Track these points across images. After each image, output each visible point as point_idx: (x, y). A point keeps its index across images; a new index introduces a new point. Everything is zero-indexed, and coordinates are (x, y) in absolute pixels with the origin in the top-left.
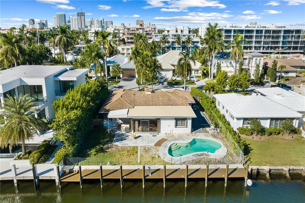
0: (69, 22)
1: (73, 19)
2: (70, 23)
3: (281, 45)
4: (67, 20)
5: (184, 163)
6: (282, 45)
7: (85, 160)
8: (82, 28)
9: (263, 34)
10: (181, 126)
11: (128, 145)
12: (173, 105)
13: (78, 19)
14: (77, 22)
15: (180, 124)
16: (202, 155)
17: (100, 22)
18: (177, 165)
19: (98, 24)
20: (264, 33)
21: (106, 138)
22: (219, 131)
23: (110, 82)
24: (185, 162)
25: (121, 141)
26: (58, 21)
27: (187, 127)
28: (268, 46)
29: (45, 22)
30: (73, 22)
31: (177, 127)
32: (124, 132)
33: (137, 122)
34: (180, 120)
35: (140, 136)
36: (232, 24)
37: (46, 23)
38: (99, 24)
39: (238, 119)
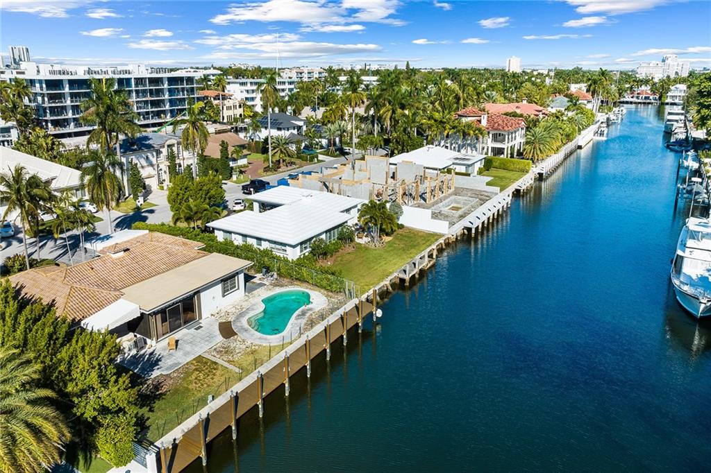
3: (167, 107)
6: (171, 106)
9: (133, 88)
10: (230, 289)
11: (180, 364)
16: (304, 312)
18: (296, 341)
20: (133, 86)
22: (275, 276)
27: (239, 288)
28: (146, 112)
31: (225, 294)
33: (159, 317)
36: (52, 66)
39: (294, 247)
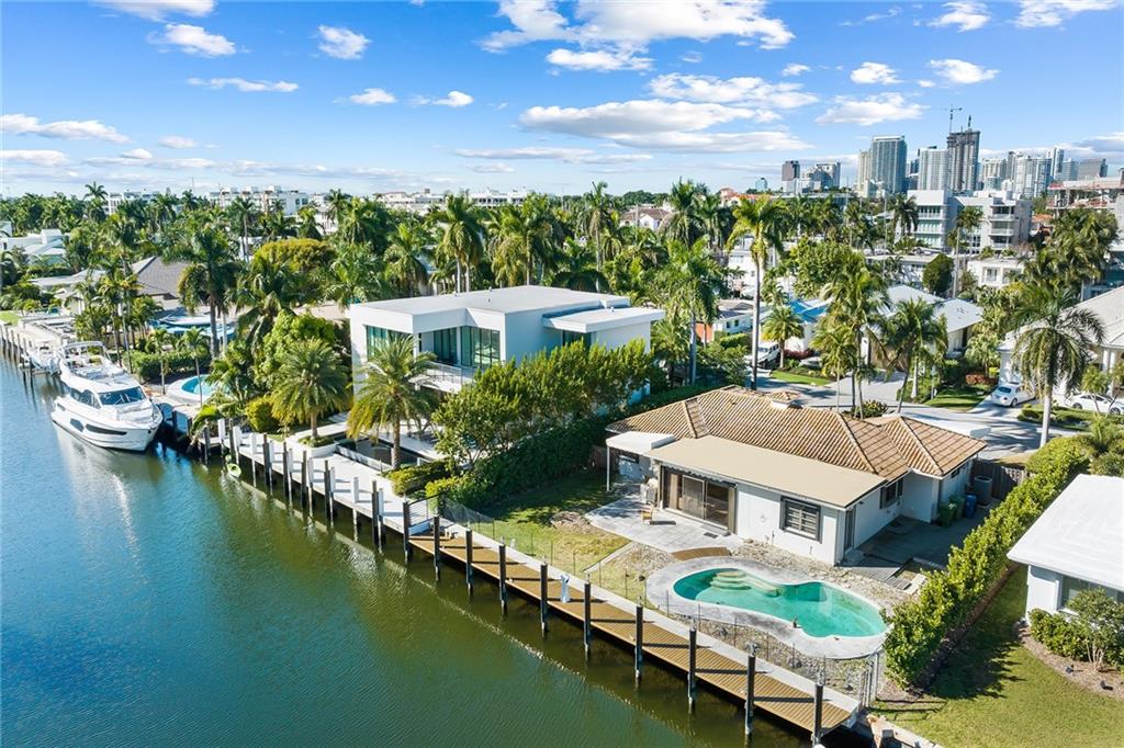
0: (915, 168)
1: (930, 158)
2: (916, 171)
4: (908, 162)
5: (685, 619)
7: (489, 522)
8: (964, 189)
10: (803, 529)
11: (614, 530)
12: (825, 461)
13: (948, 155)
14: (941, 167)
15: (800, 523)
16: (767, 624)
17: (1043, 167)
19: (1029, 177)
21: (586, 499)
23: (810, 372)
24: (690, 617)
25: (609, 517)
26: (874, 165)
27: (819, 538)
29: (831, 168)
30: (930, 167)
31: (788, 529)
32: (644, 501)
33: (674, 479)
34: (799, 507)
35: (673, 523)
37: (834, 174)
38: (1033, 172)
